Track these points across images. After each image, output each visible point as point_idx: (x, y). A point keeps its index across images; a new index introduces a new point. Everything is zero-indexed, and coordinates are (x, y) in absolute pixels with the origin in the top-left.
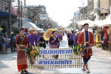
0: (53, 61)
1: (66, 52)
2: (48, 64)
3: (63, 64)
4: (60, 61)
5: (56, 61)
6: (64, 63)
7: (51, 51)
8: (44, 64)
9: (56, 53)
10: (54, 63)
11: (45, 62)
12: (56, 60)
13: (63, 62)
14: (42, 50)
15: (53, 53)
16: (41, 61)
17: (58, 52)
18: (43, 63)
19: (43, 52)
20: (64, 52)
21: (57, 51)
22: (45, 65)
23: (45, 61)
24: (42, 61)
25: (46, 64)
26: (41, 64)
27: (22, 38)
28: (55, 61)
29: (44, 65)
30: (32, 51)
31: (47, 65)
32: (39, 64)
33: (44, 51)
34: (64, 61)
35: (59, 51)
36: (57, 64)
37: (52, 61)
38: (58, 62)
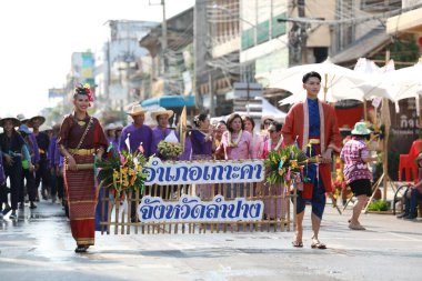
0: (192, 205)
1: (239, 172)
2: (177, 217)
3: (230, 216)
4: (219, 204)
5: (203, 207)
6: (234, 214)
7: (186, 169)
8: (161, 216)
9: (205, 178)
10: (196, 214)
11: (166, 212)
12: (206, 204)
13: (228, 211)
14: (155, 168)
15: (195, 177)
16: (151, 208)
17: (210, 172)
18: (158, 213)
19: (157, 175)
20: (233, 172)
21: (207, 168)
22: (164, 219)
23: (163, 207)
24: (154, 205)
25: (168, 217)
26: (150, 217)
27: (82, 124)
28: (200, 207)
29: (162, 220)
30: (118, 170)
31: (173, 220)
32: (144, 217)
33: (162, 169)
34: (233, 206)
35: (214, 170)
36: (208, 216)
37: (188, 208)
38: (213, 212)
